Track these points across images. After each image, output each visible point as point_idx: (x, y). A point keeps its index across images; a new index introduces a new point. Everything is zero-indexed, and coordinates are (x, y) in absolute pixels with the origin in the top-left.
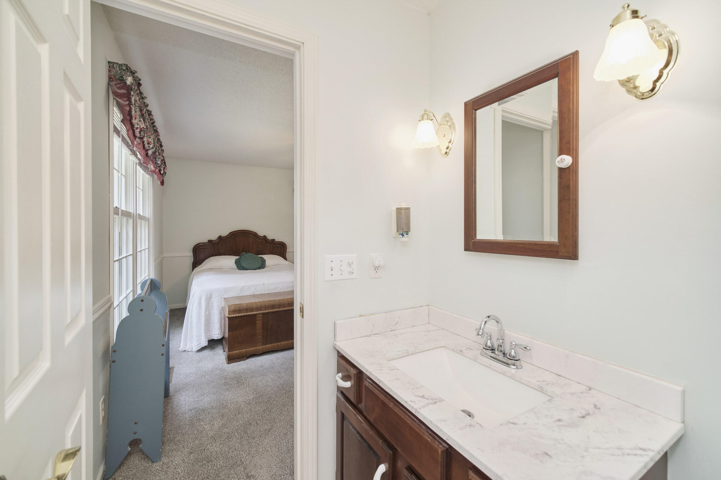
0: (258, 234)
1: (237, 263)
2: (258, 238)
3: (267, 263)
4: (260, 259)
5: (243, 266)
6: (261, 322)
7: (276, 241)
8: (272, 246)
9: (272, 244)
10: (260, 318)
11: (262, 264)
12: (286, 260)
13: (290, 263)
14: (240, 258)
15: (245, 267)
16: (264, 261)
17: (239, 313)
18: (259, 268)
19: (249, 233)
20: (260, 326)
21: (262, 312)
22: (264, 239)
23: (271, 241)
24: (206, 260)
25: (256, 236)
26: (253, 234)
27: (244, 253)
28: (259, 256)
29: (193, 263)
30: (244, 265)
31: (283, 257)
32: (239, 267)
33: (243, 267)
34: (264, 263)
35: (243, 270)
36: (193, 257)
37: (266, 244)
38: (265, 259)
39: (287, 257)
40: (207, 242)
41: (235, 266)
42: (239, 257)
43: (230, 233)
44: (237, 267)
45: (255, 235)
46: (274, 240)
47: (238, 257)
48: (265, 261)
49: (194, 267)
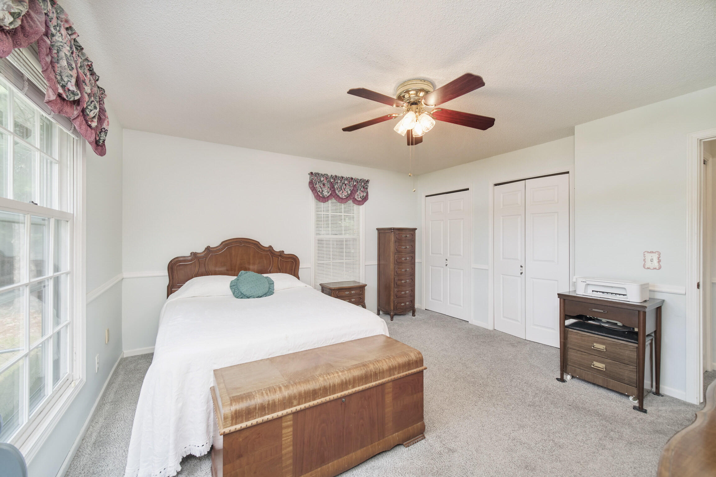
0: (260, 243)
1: (234, 287)
2: (261, 249)
3: (276, 286)
4: (266, 280)
5: (242, 292)
6: (291, 429)
7: (285, 253)
8: (281, 260)
9: (280, 257)
10: (289, 423)
11: (269, 288)
12: (299, 280)
13: (308, 286)
14: (237, 280)
15: (245, 294)
16: (271, 283)
17: (247, 419)
18: (266, 295)
19: (249, 243)
20: (289, 440)
21: (294, 409)
22: (269, 250)
23: (279, 254)
24: (188, 282)
25: (259, 247)
26: (255, 244)
27: (243, 272)
28: (265, 275)
29: (168, 287)
30: (244, 289)
31: (294, 275)
32: (235, 294)
33: (242, 294)
34: (272, 285)
35: (241, 298)
36: (168, 277)
37: (273, 258)
38: (273, 280)
39: (300, 275)
40: (190, 255)
41: (230, 293)
42: (236, 277)
43: (222, 243)
44: (234, 293)
45: (256, 244)
46: (283, 251)
47: (234, 278)
48: (273, 283)
49: (170, 292)
